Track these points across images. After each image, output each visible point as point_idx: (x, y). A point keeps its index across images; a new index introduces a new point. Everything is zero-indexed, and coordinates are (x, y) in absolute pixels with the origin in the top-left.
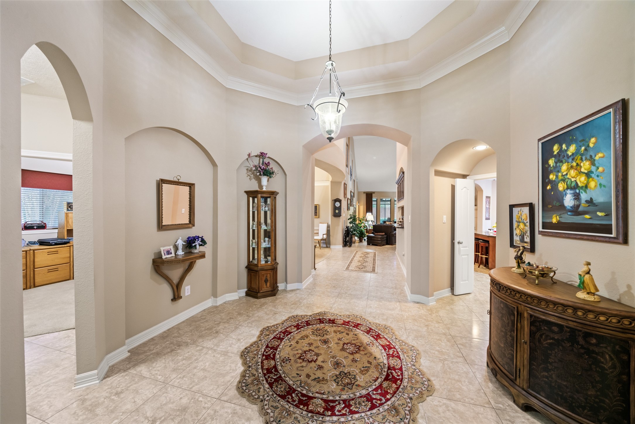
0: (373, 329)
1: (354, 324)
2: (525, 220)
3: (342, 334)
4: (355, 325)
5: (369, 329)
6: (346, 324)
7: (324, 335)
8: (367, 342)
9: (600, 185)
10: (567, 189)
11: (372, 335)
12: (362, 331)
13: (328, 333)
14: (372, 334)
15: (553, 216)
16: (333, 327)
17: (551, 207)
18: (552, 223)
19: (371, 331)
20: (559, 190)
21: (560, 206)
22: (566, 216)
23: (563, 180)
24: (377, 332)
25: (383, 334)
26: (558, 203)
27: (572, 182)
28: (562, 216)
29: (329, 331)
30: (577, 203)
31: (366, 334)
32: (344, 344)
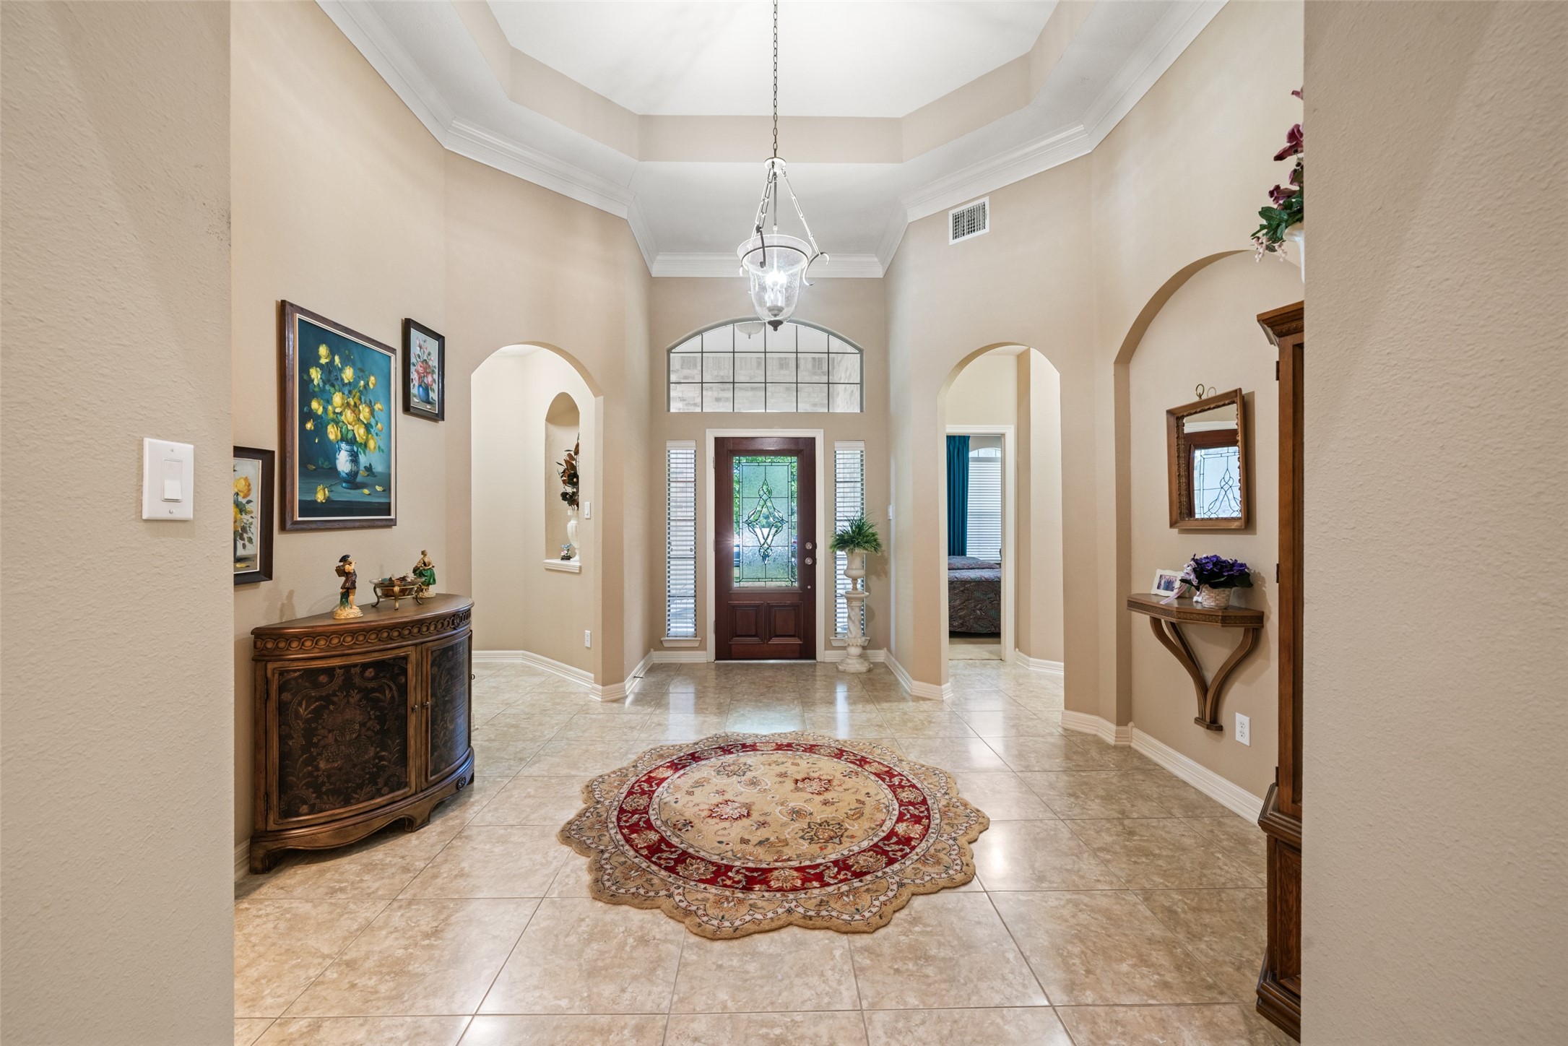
0: (663, 873)
1: (730, 878)
2: (241, 494)
3: (761, 839)
4: (725, 874)
5: (679, 868)
6: (755, 874)
7: (809, 827)
8: (690, 828)
9: (379, 447)
10: (342, 440)
11: (673, 849)
12: (702, 859)
13: (801, 834)
14: (672, 853)
15: (318, 489)
16: (798, 856)
17: (315, 470)
18: (316, 501)
19: (672, 863)
20: (328, 437)
21: (330, 468)
22: (339, 489)
23: (337, 422)
24: (655, 863)
25: (636, 860)
26: (326, 463)
27: (348, 430)
28: (333, 488)
29: (801, 841)
30: (355, 469)
31: (691, 850)
32: (749, 815)
